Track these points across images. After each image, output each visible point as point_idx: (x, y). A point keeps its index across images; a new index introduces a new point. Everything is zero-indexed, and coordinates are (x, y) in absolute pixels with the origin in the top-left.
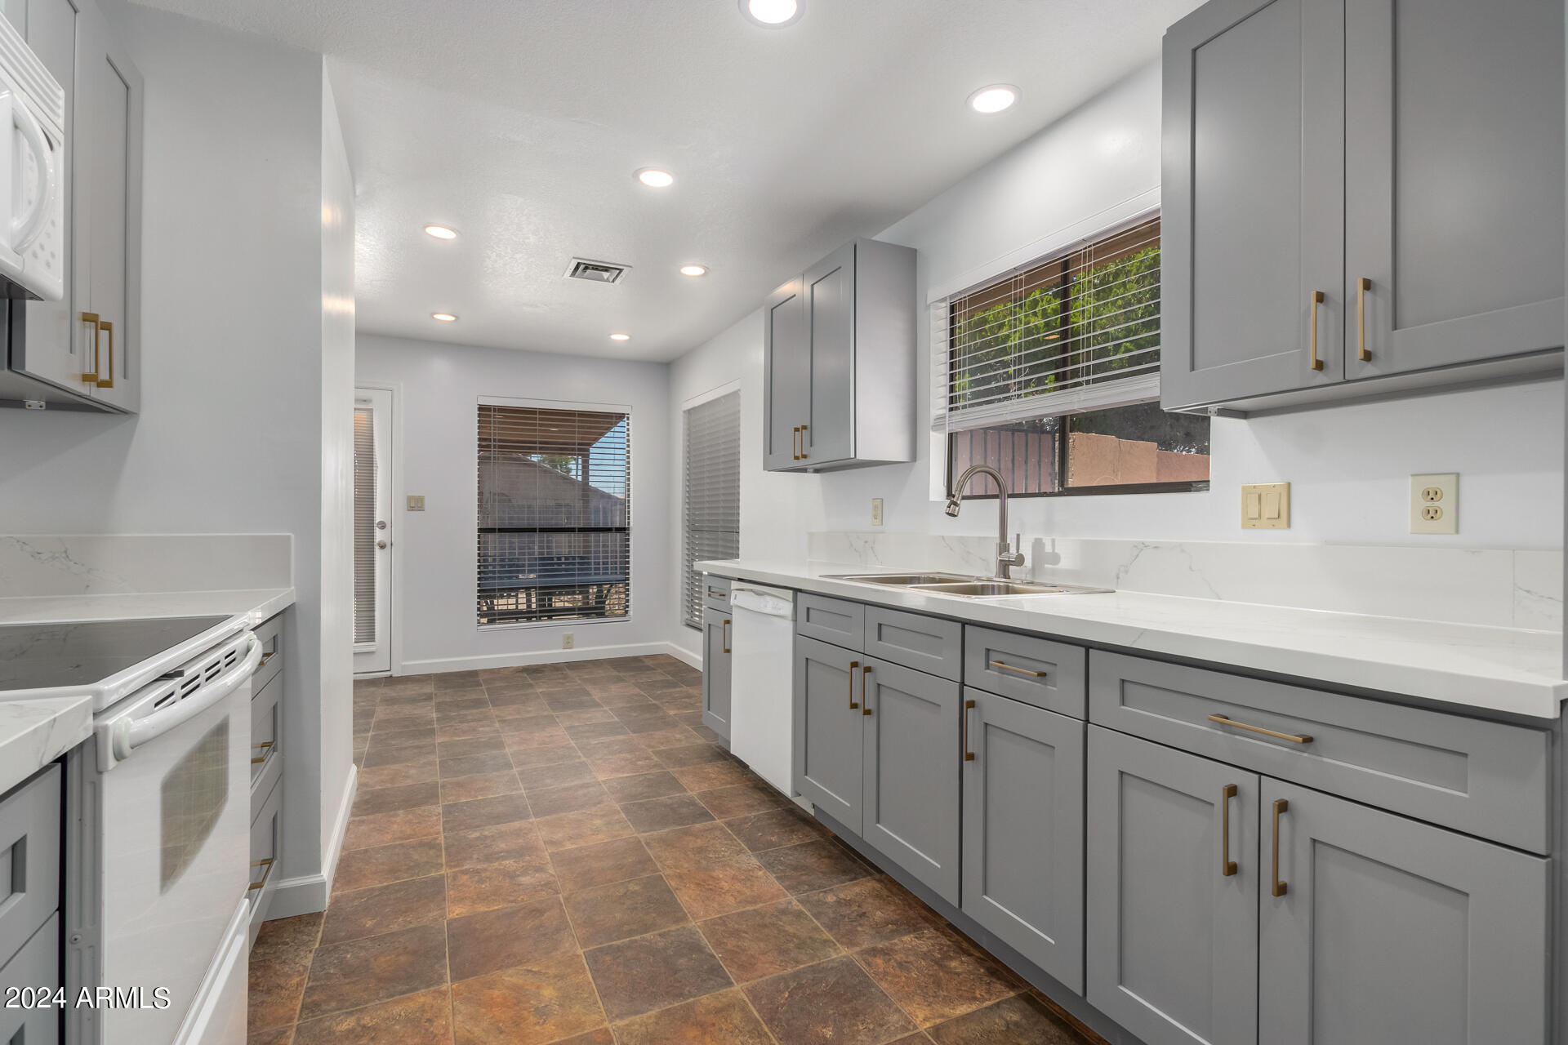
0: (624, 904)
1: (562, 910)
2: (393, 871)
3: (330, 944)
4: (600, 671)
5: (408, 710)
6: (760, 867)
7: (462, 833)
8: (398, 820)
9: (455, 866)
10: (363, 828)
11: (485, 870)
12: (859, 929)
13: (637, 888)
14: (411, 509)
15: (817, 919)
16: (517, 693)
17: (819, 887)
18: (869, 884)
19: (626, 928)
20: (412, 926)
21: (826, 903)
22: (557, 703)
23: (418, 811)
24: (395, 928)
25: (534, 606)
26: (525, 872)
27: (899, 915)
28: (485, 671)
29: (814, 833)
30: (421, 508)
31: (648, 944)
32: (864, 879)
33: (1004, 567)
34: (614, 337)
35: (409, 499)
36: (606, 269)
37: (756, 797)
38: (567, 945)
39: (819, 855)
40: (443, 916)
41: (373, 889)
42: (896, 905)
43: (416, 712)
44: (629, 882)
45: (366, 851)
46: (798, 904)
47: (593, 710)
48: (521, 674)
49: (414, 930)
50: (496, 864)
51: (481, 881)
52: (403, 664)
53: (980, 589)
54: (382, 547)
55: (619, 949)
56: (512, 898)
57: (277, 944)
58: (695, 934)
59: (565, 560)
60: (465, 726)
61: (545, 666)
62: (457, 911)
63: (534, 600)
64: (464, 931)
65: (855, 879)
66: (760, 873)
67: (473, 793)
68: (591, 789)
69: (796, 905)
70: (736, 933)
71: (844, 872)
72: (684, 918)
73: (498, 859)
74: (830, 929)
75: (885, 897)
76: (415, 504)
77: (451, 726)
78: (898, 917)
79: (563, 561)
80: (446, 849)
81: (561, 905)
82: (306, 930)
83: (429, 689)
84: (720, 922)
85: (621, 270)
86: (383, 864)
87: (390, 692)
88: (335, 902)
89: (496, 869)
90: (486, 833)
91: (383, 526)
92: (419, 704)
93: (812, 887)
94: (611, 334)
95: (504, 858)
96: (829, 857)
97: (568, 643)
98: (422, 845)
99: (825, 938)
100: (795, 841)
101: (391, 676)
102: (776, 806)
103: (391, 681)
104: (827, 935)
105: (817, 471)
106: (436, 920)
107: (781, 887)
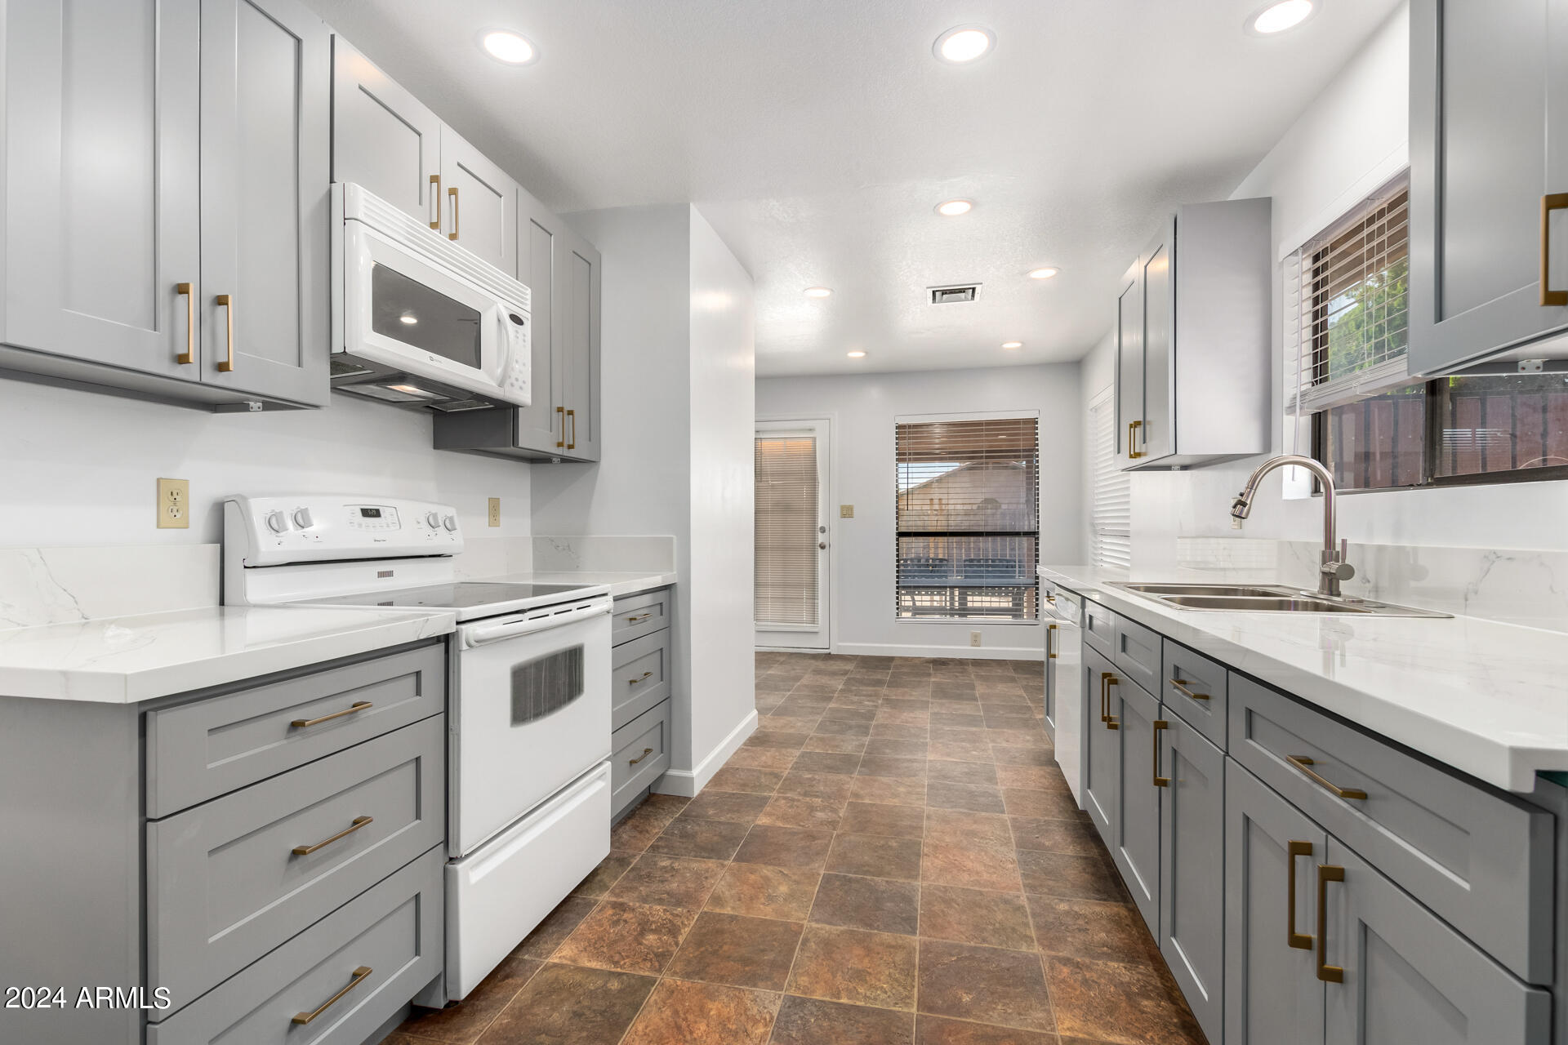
0: (876, 852)
1: (830, 841)
2: (744, 785)
3: (685, 818)
4: (999, 671)
5: (825, 680)
6: (1014, 861)
7: (800, 773)
8: (768, 754)
9: (783, 793)
10: (745, 754)
11: (799, 800)
12: (1069, 939)
13: (895, 844)
14: (844, 516)
15: (1032, 917)
16: (914, 679)
17: (1059, 895)
18: (1116, 909)
19: (866, 869)
20: (733, 821)
21: (1055, 909)
22: (941, 692)
23: (784, 751)
24: (723, 819)
25: (957, 604)
26: (823, 809)
27: (1125, 944)
28: (901, 658)
29: (1096, 851)
30: (851, 516)
31: (873, 884)
32: (1115, 903)
33: (1331, 582)
34: (1006, 346)
35: (843, 508)
36: (962, 291)
37: (1062, 804)
38: (817, 865)
39: (1084, 869)
40: (753, 821)
41: (726, 793)
42: (1130, 935)
43: (829, 682)
44: (892, 838)
45: (738, 769)
46: (1026, 900)
47: (968, 702)
48: (928, 664)
49: (733, 824)
50: (808, 799)
51: (791, 807)
52: (840, 644)
53: (1300, 607)
54: (823, 547)
55: (850, 880)
56: (802, 824)
57: (659, 808)
58: (914, 891)
59: (992, 562)
60: (856, 699)
61: (953, 660)
62: (763, 820)
63: (957, 599)
64: (761, 835)
65: (1105, 900)
66: (1010, 866)
67: (827, 747)
68: (915, 764)
69: (1023, 900)
70: (948, 902)
71: (1098, 891)
72: (916, 877)
73: (811, 796)
74: (1038, 927)
75: (1123, 925)
76: (847, 512)
77: (845, 697)
78: (1122, 945)
79: (990, 563)
80: (785, 780)
81: (832, 838)
82: (678, 806)
83: (850, 667)
84: (943, 889)
85: (974, 289)
86: (741, 779)
87: (821, 665)
88: (702, 794)
89: (807, 802)
90: (817, 777)
91: (823, 530)
92: (836, 677)
93: (1051, 891)
94: (1002, 344)
95: (817, 797)
96: (1093, 874)
97: (976, 640)
98: (772, 774)
99: (1028, 934)
100: (1069, 851)
101: (830, 654)
102: (1076, 817)
103: (829, 657)
104: (1033, 933)
105: (1184, 468)
106: (748, 822)
107: (1021, 883)
